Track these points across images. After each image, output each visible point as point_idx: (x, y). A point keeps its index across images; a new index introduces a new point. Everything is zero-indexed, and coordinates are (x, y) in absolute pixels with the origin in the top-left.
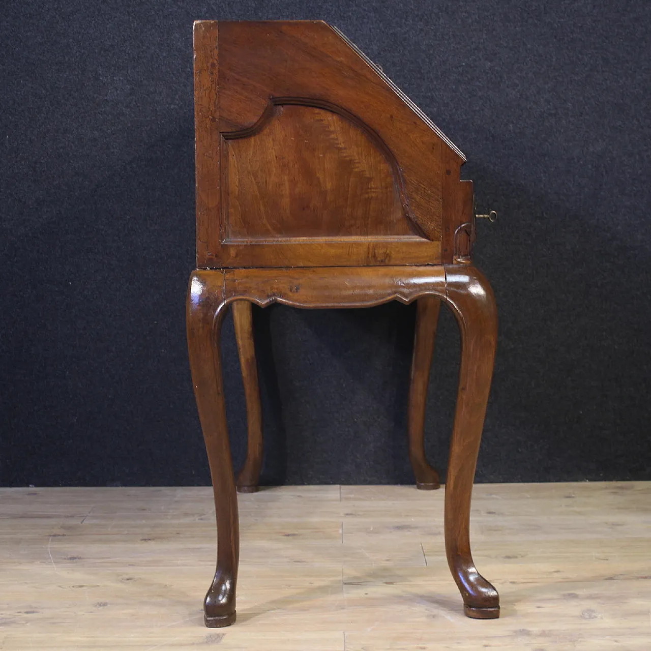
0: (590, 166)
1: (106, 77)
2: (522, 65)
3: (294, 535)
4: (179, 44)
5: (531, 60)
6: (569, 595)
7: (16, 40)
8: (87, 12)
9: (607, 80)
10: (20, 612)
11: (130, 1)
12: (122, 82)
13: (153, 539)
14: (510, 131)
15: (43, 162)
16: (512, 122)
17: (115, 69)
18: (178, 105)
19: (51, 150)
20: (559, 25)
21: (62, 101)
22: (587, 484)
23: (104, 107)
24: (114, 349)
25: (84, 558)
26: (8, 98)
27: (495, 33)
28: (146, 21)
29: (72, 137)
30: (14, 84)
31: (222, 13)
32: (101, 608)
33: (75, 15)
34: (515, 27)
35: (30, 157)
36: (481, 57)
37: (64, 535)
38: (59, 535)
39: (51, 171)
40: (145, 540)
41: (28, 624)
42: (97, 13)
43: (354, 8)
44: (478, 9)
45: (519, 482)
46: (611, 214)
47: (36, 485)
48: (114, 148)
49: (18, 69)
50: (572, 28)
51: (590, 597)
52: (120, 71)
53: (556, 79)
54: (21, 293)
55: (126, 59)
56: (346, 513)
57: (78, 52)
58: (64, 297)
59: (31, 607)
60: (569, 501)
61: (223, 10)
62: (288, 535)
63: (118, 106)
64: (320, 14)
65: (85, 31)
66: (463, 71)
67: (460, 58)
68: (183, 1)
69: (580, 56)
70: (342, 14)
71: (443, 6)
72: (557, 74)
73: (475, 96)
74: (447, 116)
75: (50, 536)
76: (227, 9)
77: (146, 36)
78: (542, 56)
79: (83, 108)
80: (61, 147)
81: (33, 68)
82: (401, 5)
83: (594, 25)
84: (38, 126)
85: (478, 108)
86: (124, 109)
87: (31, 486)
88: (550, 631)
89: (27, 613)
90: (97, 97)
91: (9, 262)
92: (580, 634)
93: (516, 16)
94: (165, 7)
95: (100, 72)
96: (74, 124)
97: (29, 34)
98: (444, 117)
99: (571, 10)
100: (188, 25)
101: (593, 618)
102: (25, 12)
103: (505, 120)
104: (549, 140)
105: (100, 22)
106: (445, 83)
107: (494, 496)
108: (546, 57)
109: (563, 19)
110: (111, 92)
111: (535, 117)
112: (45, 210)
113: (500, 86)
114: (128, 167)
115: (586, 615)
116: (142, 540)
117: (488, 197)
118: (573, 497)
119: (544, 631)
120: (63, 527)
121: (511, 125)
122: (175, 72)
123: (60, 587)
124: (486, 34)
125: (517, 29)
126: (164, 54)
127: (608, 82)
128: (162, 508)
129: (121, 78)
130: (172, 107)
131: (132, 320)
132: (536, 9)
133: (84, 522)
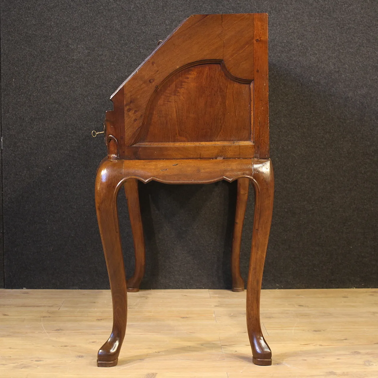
0: (358, 102)
1: (73, 45)
2: (319, 42)
3: (187, 317)
4: (117, 26)
5: (324, 39)
6: (355, 352)
7: (20, 23)
8: (63, 7)
9: (369, 52)
10: (32, 361)
11: (89, 0)
12: (83, 48)
13: (103, 320)
14: (312, 81)
15: (35, 95)
16: (313, 76)
17: (79, 41)
18: (116, 63)
19: (39, 88)
20: (341, 19)
21: (47, 59)
22: (355, 290)
23: (72, 63)
24: (75, 207)
25: (64, 330)
26: (14, 57)
27: (303, 23)
28: (97, 12)
29: (52, 80)
30: (18, 49)
31: (143, 9)
32: (80, 358)
33: (56, 8)
34: (315, 20)
35: (27, 92)
36: (295, 37)
37: (50, 317)
38: (46, 317)
39: (39, 101)
40: (98, 320)
41: (38, 367)
42: (68, 7)
43: (221, 7)
44: (294, 9)
45: (314, 288)
46: (370, 131)
47: (27, 288)
48: (77, 87)
49: (21, 39)
50: (349, 21)
51: (367, 354)
52: (82, 42)
53: (339, 51)
54: (20, 173)
55: (85, 35)
56: (215, 305)
57: (57, 30)
58: (46, 176)
59: (39, 358)
60: (345, 299)
61: (143, 7)
62: (183, 318)
63: (80, 63)
64: (201, 10)
65: (61, 18)
66: (284, 45)
67: (283, 37)
68: (120, 1)
69: (353, 37)
70: (214, 11)
71: (273, 7)
72: (339, 48)
73: (292, 60)
74: (275, 72)
75: (41, 317)
76: (146, 6)
77: (98, 22)
78: (331, 37)
79: (59, 64)
80: (46, 86)
81: (30, 39)
82: (249, 6)
83: (362, 19)
84: (32, 74)
85: (293, 67)
86: (84, 64)
87: (24, 288)
88: (347, 372)
89: (36, 361)
90: (68, 57)
91: (13, 155)
92: (365, 374)
93: (316, 13)
94: (109, 4)
95: (70, 42)
96: (54, 73)
97: (27, 19)
98: (273, 72)
99: (348, 11)
100: (123, 16)
101: (371, 365)
102: (25, 6)
103: (309, 75)
104: (335, 87)
105: (70, 13)
106: (274, 52)
107: (300, 296)
108: (333, 38)
109: (344, 15)
110: (76, 54)
111: (326, 73)
112: (36, 124)
113: (306, 54)
114: (86, 99)
115: (367, 364)
116: (97, 320)
117: (298, 119)
118: (347, 297)
119: (344, 372)
120: (48, 312)
121: (312, 78)
122: (114, 43)
123: (53, 346)
124: (298, 24)
125: (316, 21)
126: (108, 32)
127: (370, 53)
128: (105, 301)
129: (82, 46)
130: (112, 63)
131: (87, 190)
132: (328, 10)
133: (60, 309)
